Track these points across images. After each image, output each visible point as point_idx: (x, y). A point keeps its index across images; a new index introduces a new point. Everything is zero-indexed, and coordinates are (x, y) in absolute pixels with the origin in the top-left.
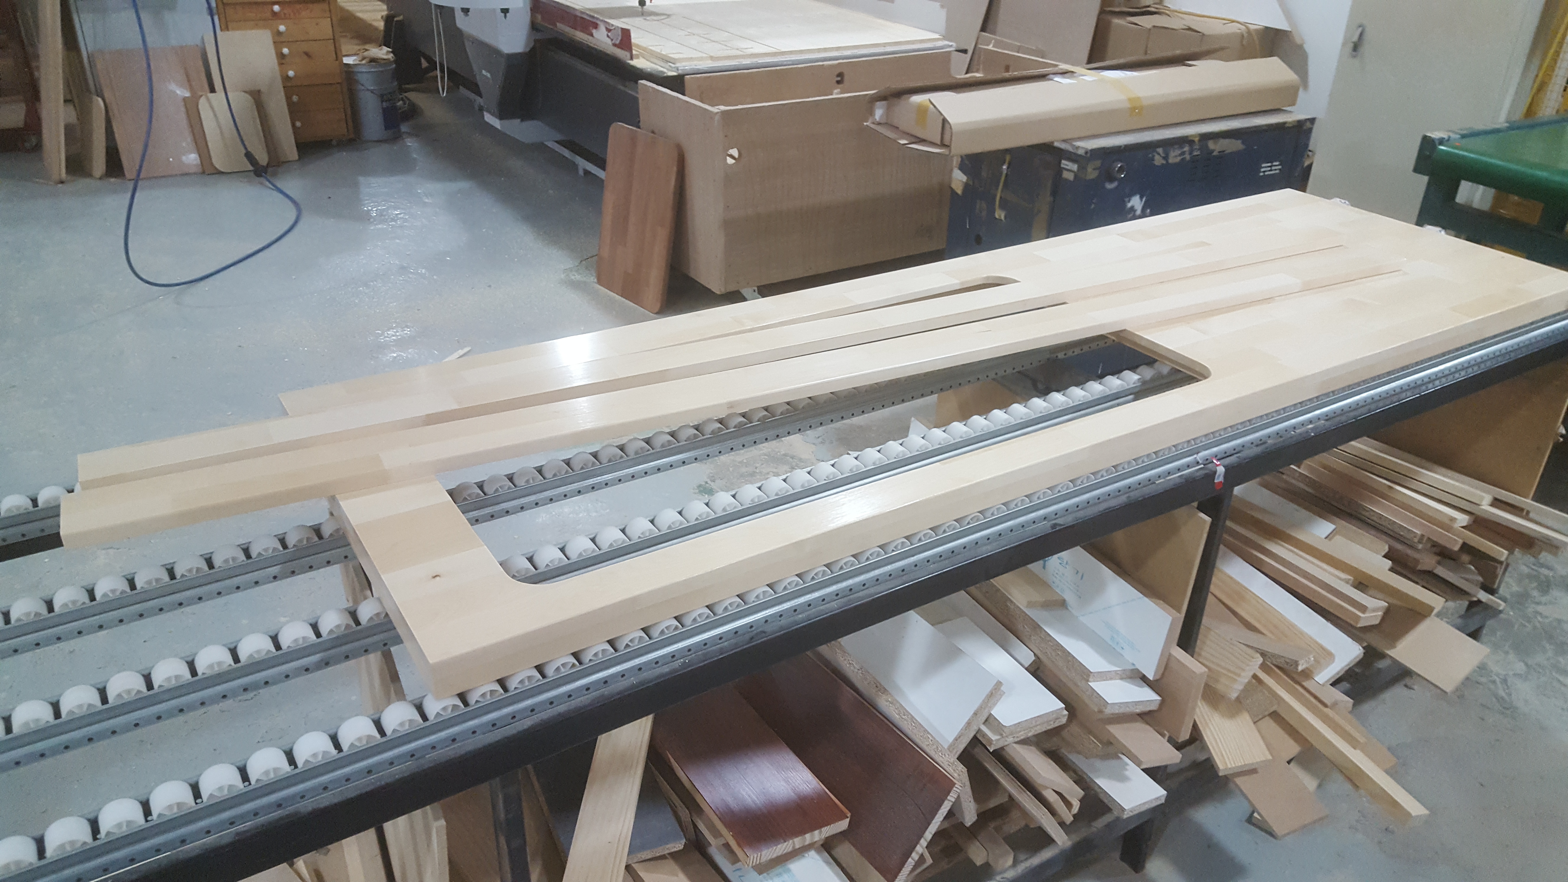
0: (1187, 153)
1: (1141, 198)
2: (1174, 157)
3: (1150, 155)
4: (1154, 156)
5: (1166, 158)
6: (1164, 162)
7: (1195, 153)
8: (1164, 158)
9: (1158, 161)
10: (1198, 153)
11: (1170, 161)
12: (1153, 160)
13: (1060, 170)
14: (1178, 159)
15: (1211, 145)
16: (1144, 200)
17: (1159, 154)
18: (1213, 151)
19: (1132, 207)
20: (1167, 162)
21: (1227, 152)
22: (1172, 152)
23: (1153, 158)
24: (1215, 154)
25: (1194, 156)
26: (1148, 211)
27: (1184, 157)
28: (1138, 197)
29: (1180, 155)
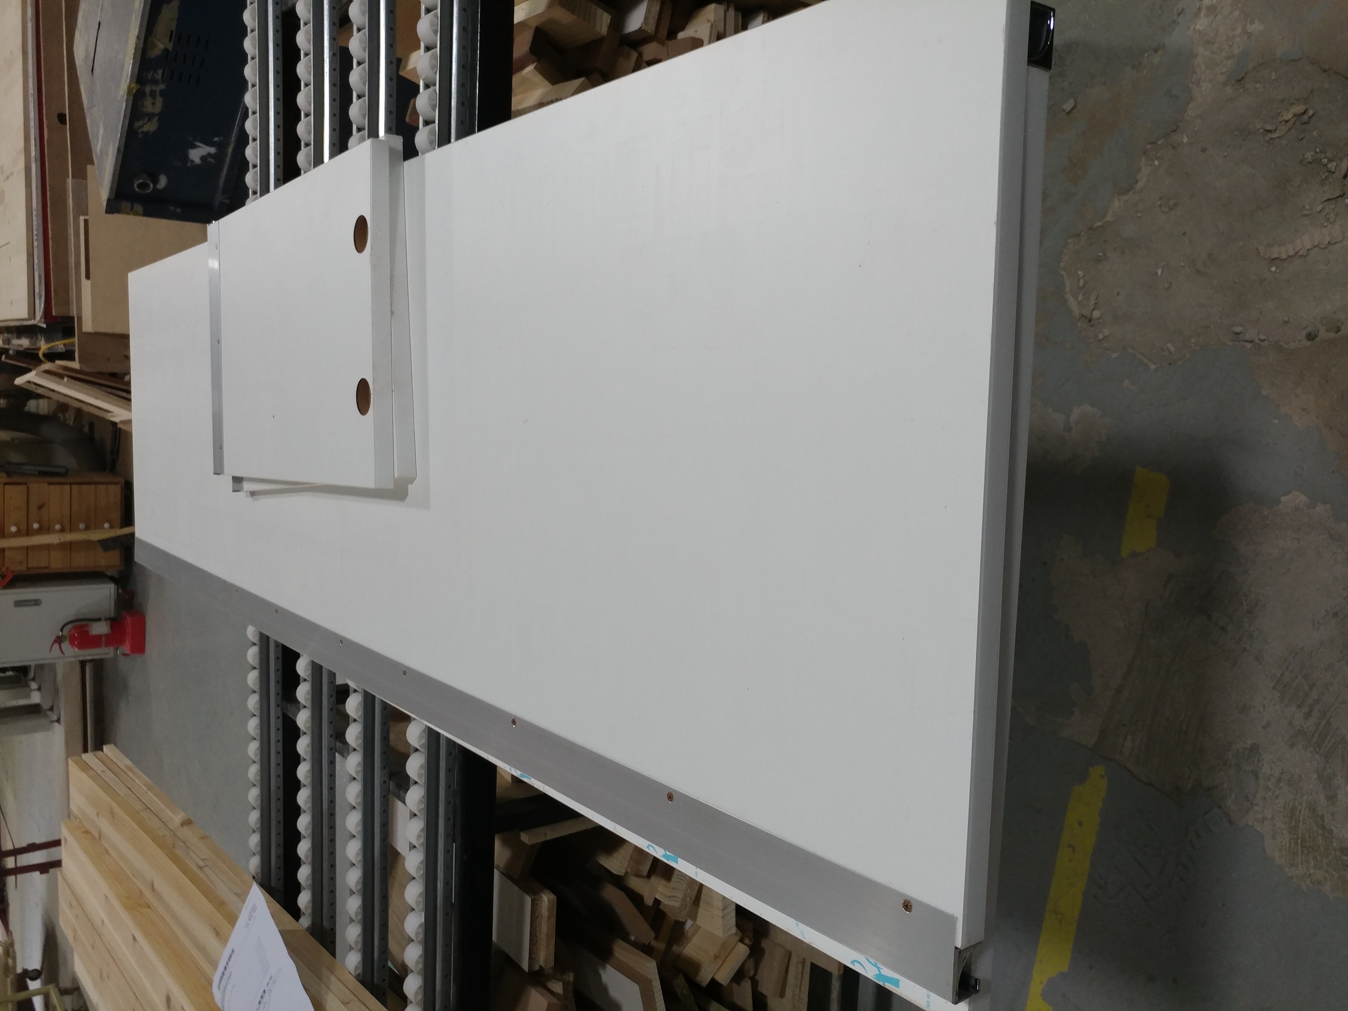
0: (154, 88)
1: (194, 147)
2: (154, 106)
3: (140, 136)
4: (143, 132)
5: (151, 116)
6: (156, 118)
7: (159, 77)
8: (149, 120)
9: (150, 127)
10: (160, 72)
11: (157, 110)
12: (148, 132)
14: (159, 100)
15: (154, 53)
16: (198, 144)
17: (141, 127)
18: (166, 51)
19: (203, 158)
20: (157, 115)
21: (174, 29)
22: (144, 109)
23: (146, 134)
24: (170, 46)
25: (163, 77)
26: (216, 139)
27: (158, 92)
28: (191, 151)
29: (154, 98)
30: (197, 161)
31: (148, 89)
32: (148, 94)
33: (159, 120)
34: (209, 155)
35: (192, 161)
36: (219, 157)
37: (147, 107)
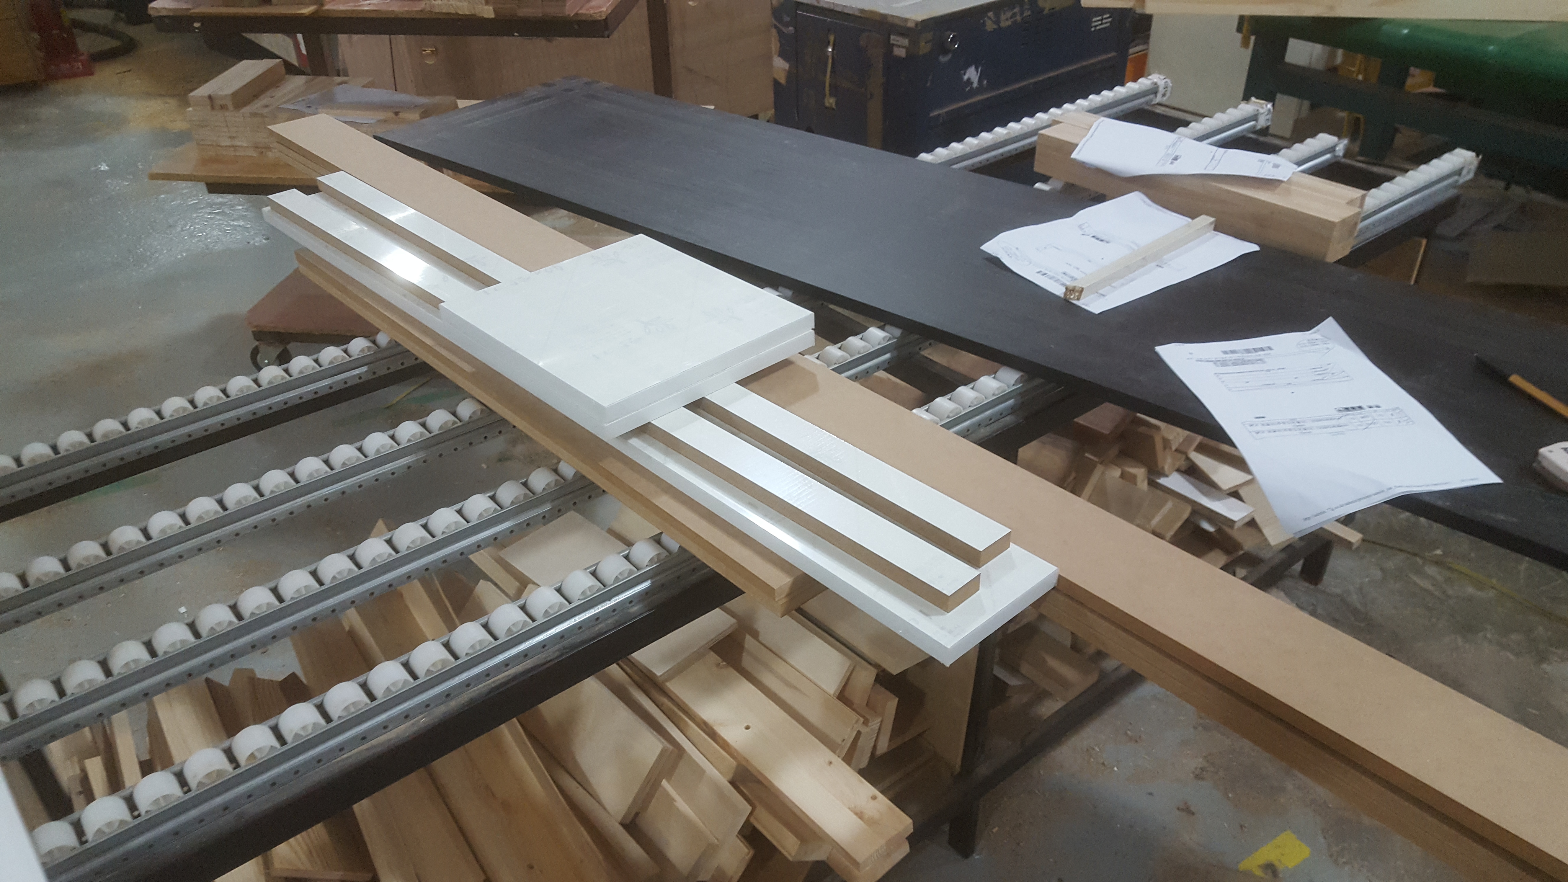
0: (1018, 14)
1: (977, 69)
4: (984, 22)
5: (997, 22)
6: (995, 26)
7: (1026, 14)
8: (995, 23)
9: (990, 26)
10: (1029, 13)
11: (1002, 25)
12: (985, 26)
13: (890, 47)
14: (1009, 23)
15: (1041, 3)
16: (980, 70)
17: (989, 18)
18: (1043, 9)
19: (969, 80)
20: (999, 27)
21: (1057, 9)
22: (1002, 14)
23: (984, 24)
24: (1046, 12)
25: (1026, 16)
26: (985, 82)
27: (1015, 19)
28: (973, 67)
29: (1011, 18)
30: (966, 77)
31: (1016, 10)
32: (1015, 10)
33: (995, 29)
34: (972, 83)
35: (965, 74)
36: (973, 93)
37: (1004, 14)
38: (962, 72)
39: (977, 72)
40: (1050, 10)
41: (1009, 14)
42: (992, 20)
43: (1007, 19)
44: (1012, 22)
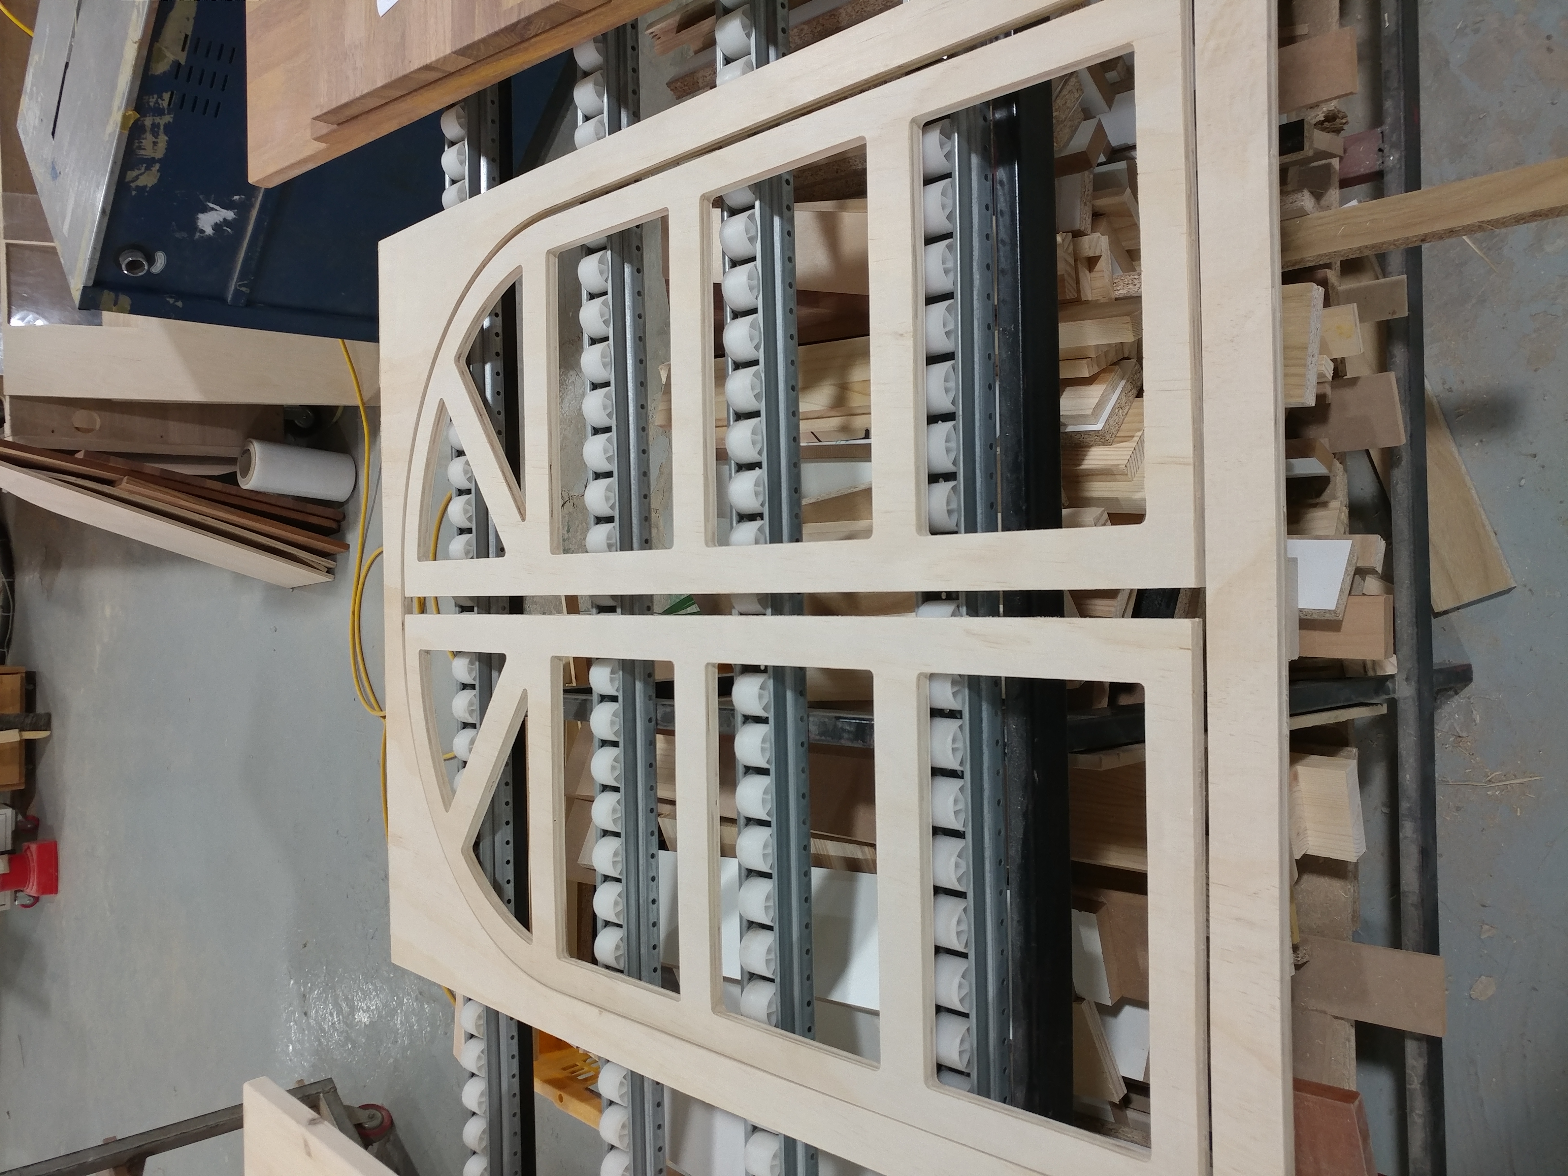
0: (157, 120)
1: (206, 210)
2: (155, 147)
3: (134, 193)
4: (137, 186)
5: (150, 163)
6: (157, 166)
7: (165, 104)
8: (148, 168)
9: (148, 179)
10: (166, 96)
11: (160, 153)
12: (145, 187)
14: (163, 139)
15: (161, 68)
16: (211, 205)
17: (137, 178)
18: (177, 65)
19: (217, 227)
20: (159, 161)
21: (189, 33)
22: (142, 152)
23: (141, 190)
24: (182, 58)
25: (170, 104)
26: (236, 197)
27: (162, 127)
28: (201, 216)
29: (155, 135)
30: (209, 231)
32: (148, 129)
33: (161, 169)
34: (225, 221)
35: (203, 231)
36: (238, 225)
37: (145, 149)
38: (198, 235)
39: (213, 209)
40: (183, 50)
41: (148, 140)
42: (141, 174)
43: (155, 143)
44: (166, 133)
